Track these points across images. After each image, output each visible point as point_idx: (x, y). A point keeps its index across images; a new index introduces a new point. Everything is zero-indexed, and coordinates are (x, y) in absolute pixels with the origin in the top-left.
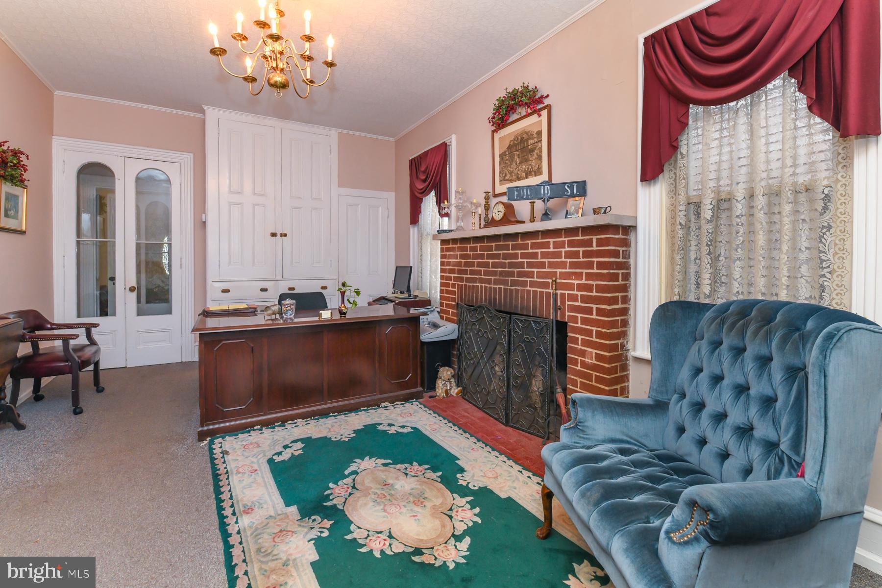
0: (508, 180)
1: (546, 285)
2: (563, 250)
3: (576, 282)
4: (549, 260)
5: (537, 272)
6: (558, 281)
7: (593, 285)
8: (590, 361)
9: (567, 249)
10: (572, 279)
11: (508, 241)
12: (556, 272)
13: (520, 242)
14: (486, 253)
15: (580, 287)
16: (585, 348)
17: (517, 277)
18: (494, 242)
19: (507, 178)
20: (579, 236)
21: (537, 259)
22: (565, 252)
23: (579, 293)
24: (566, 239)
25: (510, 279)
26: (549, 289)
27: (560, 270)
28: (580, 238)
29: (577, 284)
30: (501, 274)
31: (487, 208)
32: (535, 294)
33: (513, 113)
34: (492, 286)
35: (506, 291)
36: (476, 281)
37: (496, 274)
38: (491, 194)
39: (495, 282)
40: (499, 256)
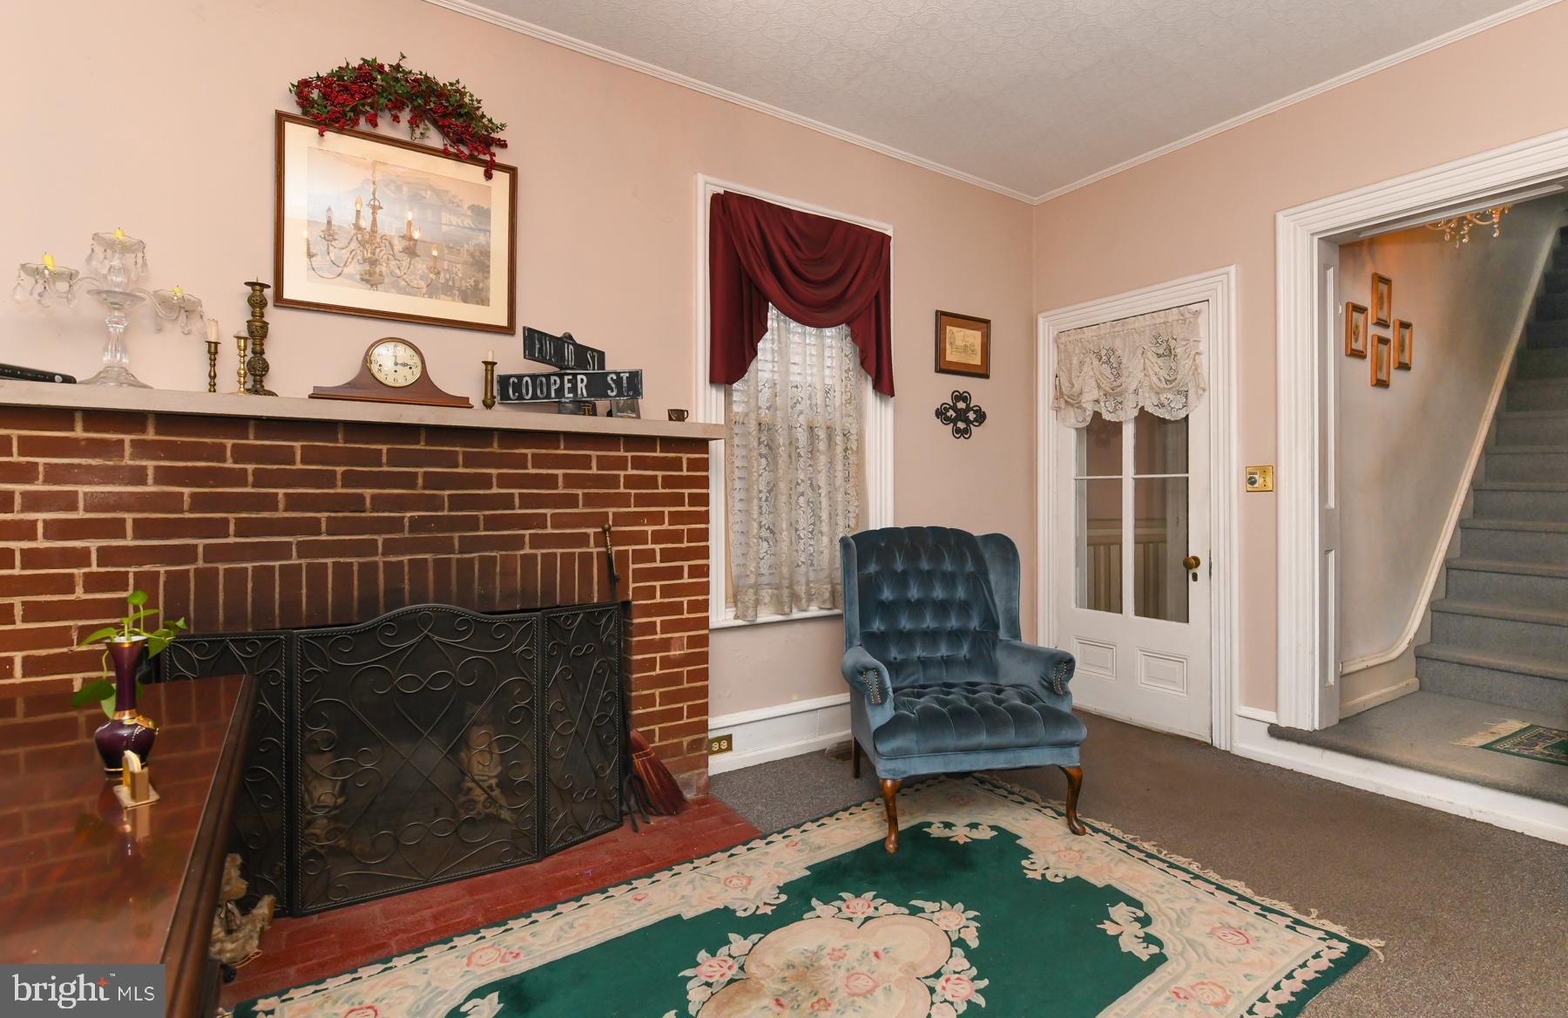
1: (582, 540)
2: (622, 473)
3: (650, 529)
4: (586, 491)
5: (552, 515)
6: (613, 529)
7: (683, 530)
8: (678, 653)
9: (630, 472)
10: (644, 525)
12: (607, 513)
13: (495, 448)
14: (340, 469)
15: (658, 537)
16: (669, 635)
17: (485, 530)
18: (384, 444)
20: (656, 451)
21: (556, 487)
22: (625, 476)
23: (657, 547)
24: (629, 455)
25: (456, 535)
26: (588, 546)
27: (615, 510)
28: (658, 454)
29: (653, 531)
30: (416, 524)
31: (258, 332)
32: (549, 560)
33: (396, 119)
34: (379, 559)
35: (442, 566)
36: (282, 551)
37: (396, 525)
38: (269, 293)
39: (390, 547)
40: (409, 481)
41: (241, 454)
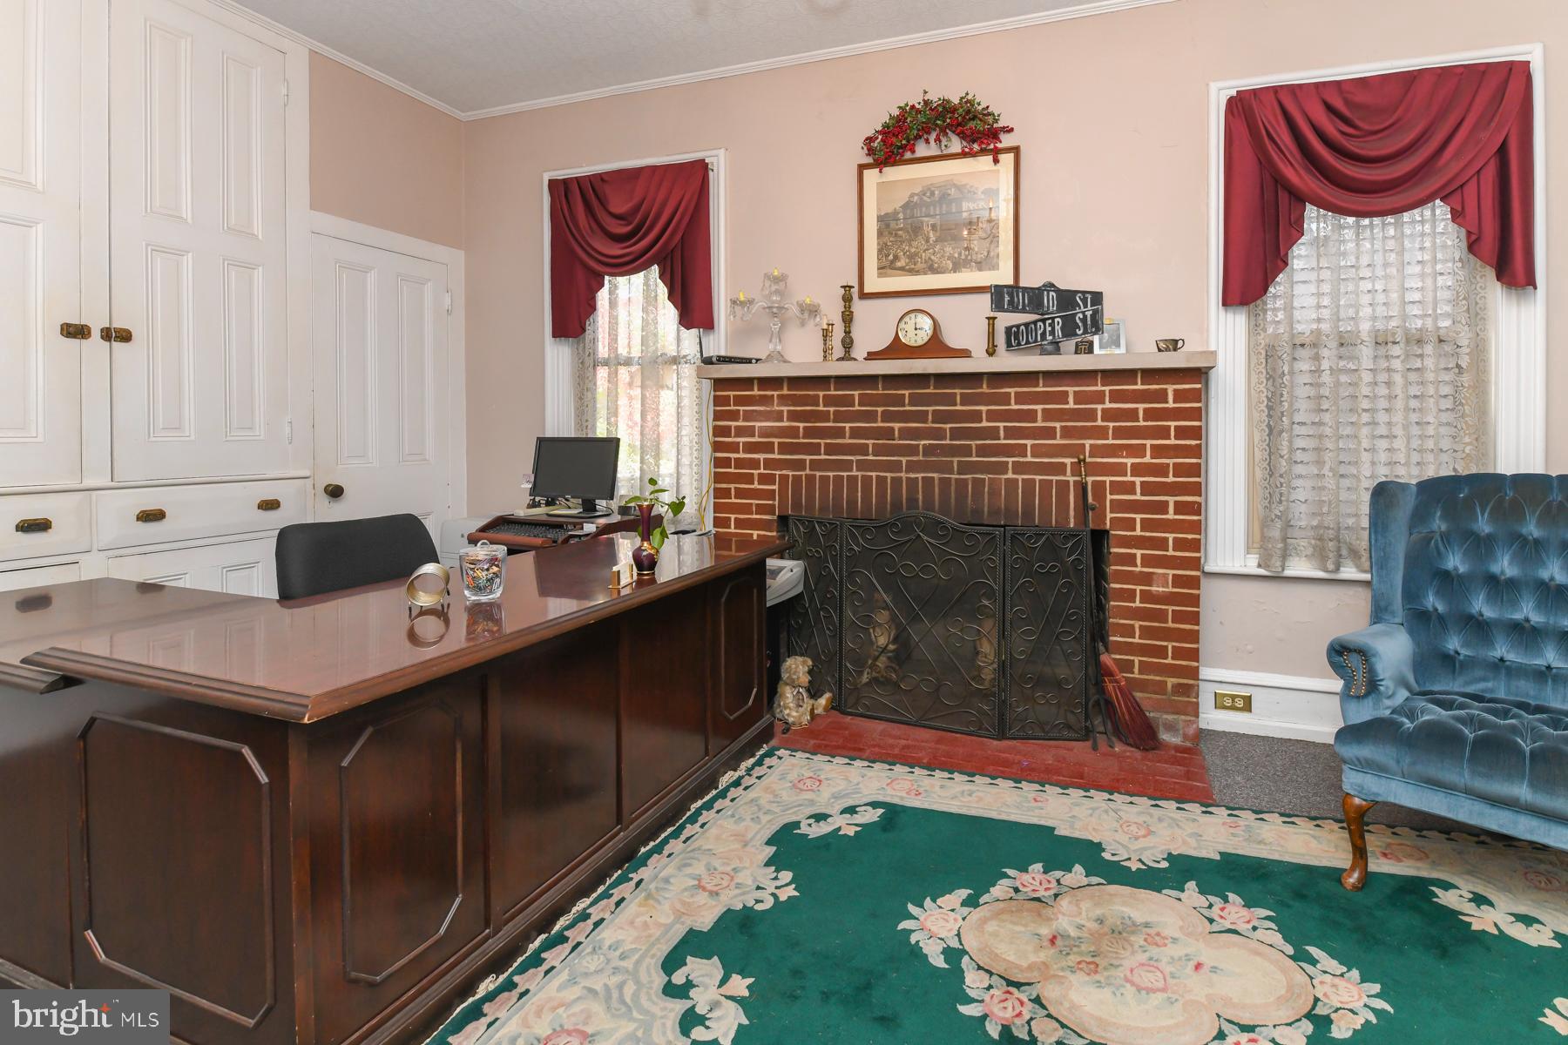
0: (902, 269)
1: (1061, 469)
2: (1099, 407)
3: (1129, 461)
4: (1063, 424)
5: (1032, 446)
6: (1088, 460)
7: (1168, 465)
8: (1161, 589)
9: (1108, 405)
10: (1123, 457)
11: (954, 389)
12: (1084, 445)
13: (985, 389)
14: (880, 409)
15: (1138, 470)
16: (1151, 570)
17: (977, 456)
18: (907, 389)
19: (899, 264)
20: (1136, 384)
21: (1036, 421)
22: (1103, 410)
23: (1138, 480)
24: (1107, 389)
25: (956, 460)
26: (1065, 474)
27: (1092, 442)
28: (1139, 387)
29: (1132, 464)
30: (928, 450)
31: (848, 318)
32: (1029, 485)
33: (927, 141)
34: (903, 475)
35: (945, 483)
36: (847, 466)
37: (913, 450)
38: (855, 291)
39: (912, 467)
40: (922, 417)
41: (829, 401)
